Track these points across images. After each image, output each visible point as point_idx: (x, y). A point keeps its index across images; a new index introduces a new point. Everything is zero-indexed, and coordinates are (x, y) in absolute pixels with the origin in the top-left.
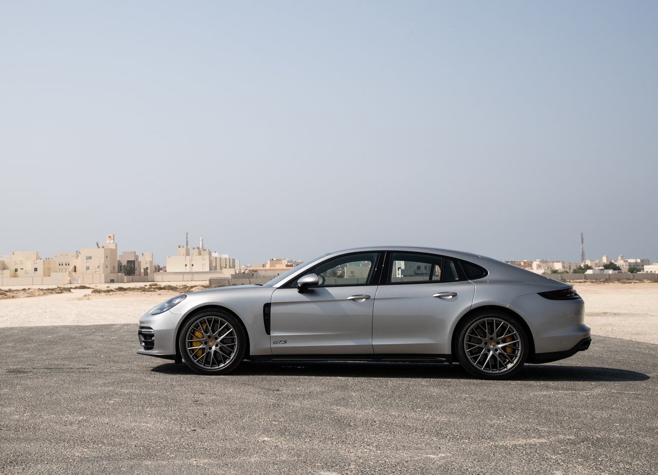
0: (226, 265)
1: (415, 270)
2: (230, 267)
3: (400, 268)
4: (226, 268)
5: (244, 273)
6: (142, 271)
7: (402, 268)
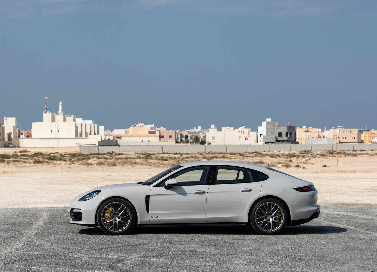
0: (91, 131)
1: (276, 137)
2: (95, 134)
3: (262, 135)
4: (90, 134)
5: (109, 140)
6: (6, 136)
7: (264, 135)
